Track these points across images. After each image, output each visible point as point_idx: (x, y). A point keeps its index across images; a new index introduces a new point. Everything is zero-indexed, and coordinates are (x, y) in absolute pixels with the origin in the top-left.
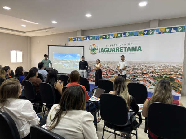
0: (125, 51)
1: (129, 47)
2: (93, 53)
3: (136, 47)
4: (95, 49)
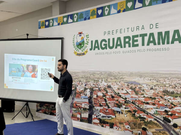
0: (143, 44)
1: (152, 35)
2: (80, 52)
3: (167, 33)
4: (83, 42)
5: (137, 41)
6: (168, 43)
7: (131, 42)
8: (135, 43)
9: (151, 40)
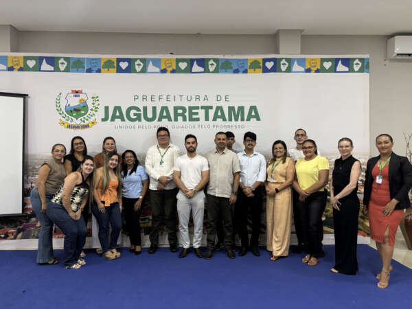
1: (219, 108)
4: (85, 107)
5: (197, 114)
6: (242, 119)
7: (187, 114)
8: (194, 117)
9: (219, 114)
